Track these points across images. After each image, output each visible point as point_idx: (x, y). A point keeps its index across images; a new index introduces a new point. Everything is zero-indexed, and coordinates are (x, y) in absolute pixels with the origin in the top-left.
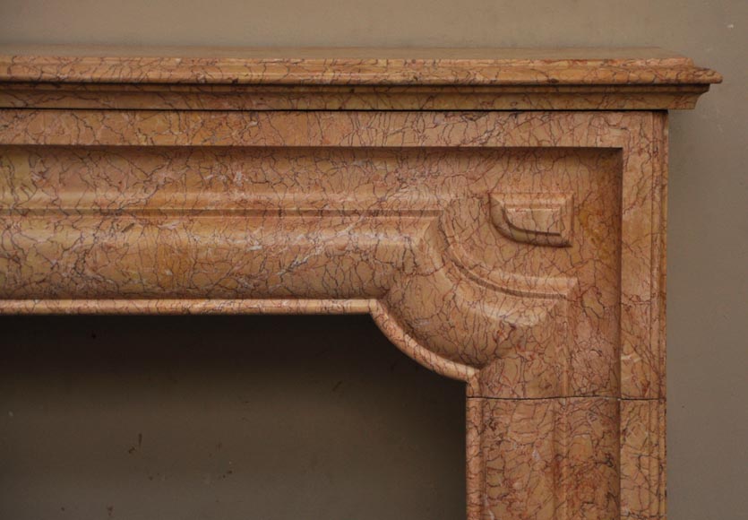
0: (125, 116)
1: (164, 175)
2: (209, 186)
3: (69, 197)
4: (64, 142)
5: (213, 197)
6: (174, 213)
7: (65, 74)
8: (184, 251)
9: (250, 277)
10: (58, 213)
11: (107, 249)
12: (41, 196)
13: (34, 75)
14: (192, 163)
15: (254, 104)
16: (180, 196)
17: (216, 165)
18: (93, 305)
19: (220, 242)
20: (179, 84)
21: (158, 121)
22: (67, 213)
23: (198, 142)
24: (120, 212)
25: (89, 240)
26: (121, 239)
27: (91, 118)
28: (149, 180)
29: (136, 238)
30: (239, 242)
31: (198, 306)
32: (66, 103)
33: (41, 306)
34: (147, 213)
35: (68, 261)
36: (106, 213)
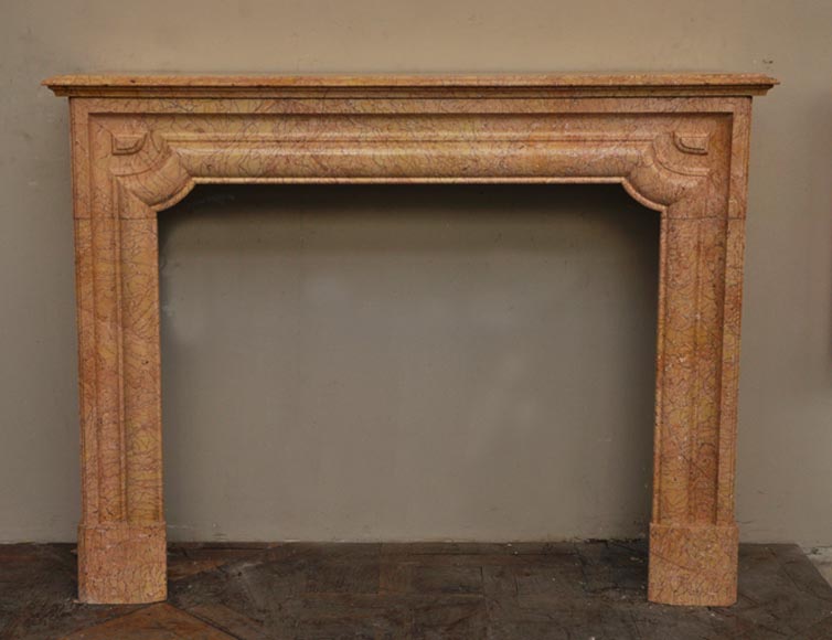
0: (522, 101)
1: (535, 125)
2: (554, 130)
3: (496, 135)
4: (496, 112)
5: (556, 134)
6: (540, 141)
7: (500, 83)
8: (545, 157)
9: (572, 168)
10: (493, 142)
11: (512, 156)
12: (485, 134)
13: (488, 84)
14: (548, 120)
15: (577, 95)
16: (542, 134)
17: (558, 121)
18: (505, 180)
19: (560, 153)
20: (547, 87)
21: (536, 102)
22: (496, 142)
23: (552, 111)
24: (517, 141)
25: (505, 153)
26: (518, 152)
27: (508, 101)
28: (529, 127)
29: (525, 152)
30: (568, 153)
31: (549, 180)
32: (498, 96)
33: (485, 180)
34: (528, 141)
35: (497, 161)
36: (512, 141)
